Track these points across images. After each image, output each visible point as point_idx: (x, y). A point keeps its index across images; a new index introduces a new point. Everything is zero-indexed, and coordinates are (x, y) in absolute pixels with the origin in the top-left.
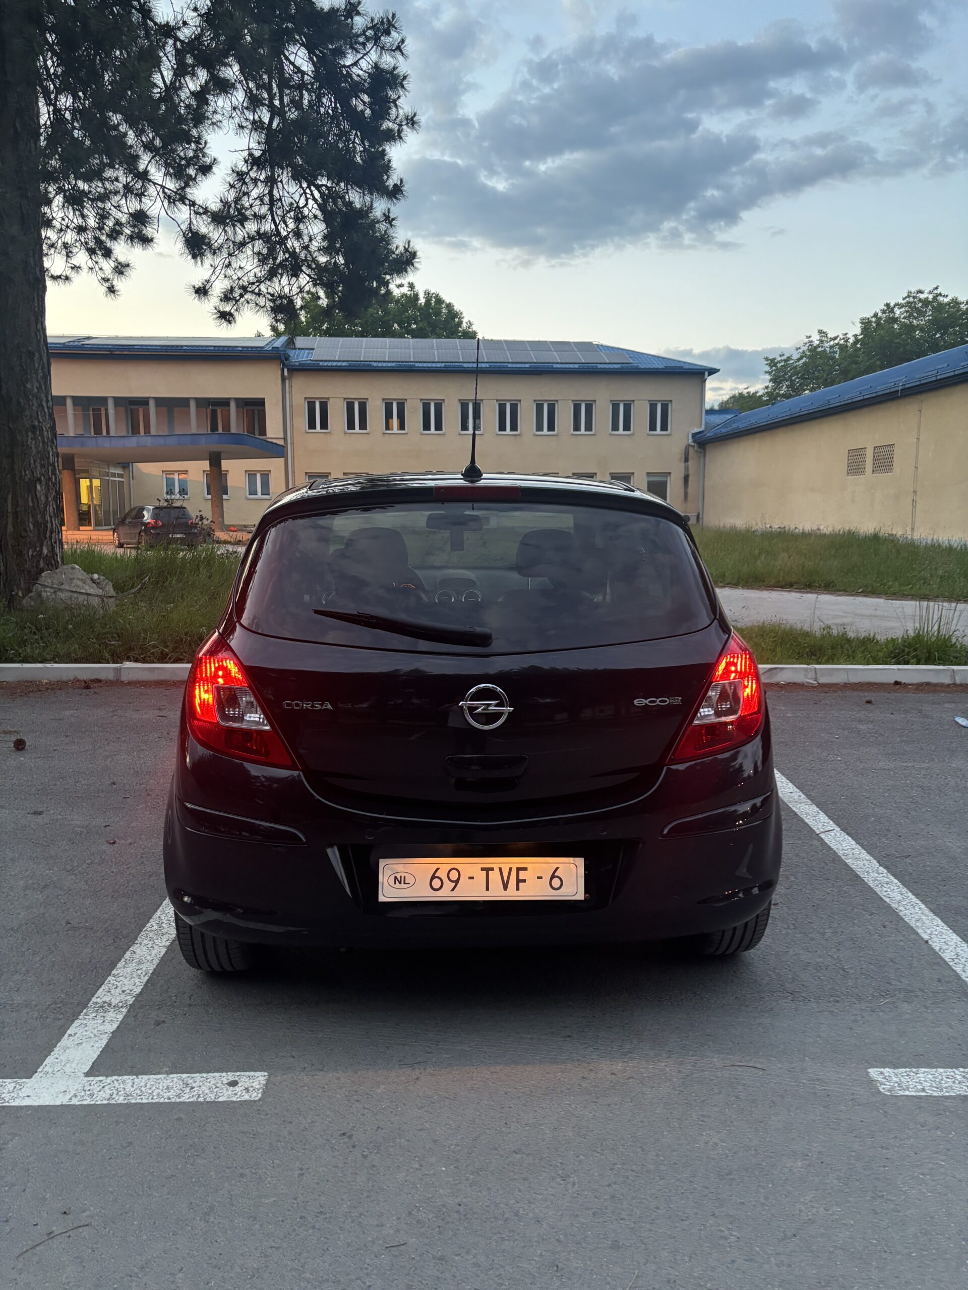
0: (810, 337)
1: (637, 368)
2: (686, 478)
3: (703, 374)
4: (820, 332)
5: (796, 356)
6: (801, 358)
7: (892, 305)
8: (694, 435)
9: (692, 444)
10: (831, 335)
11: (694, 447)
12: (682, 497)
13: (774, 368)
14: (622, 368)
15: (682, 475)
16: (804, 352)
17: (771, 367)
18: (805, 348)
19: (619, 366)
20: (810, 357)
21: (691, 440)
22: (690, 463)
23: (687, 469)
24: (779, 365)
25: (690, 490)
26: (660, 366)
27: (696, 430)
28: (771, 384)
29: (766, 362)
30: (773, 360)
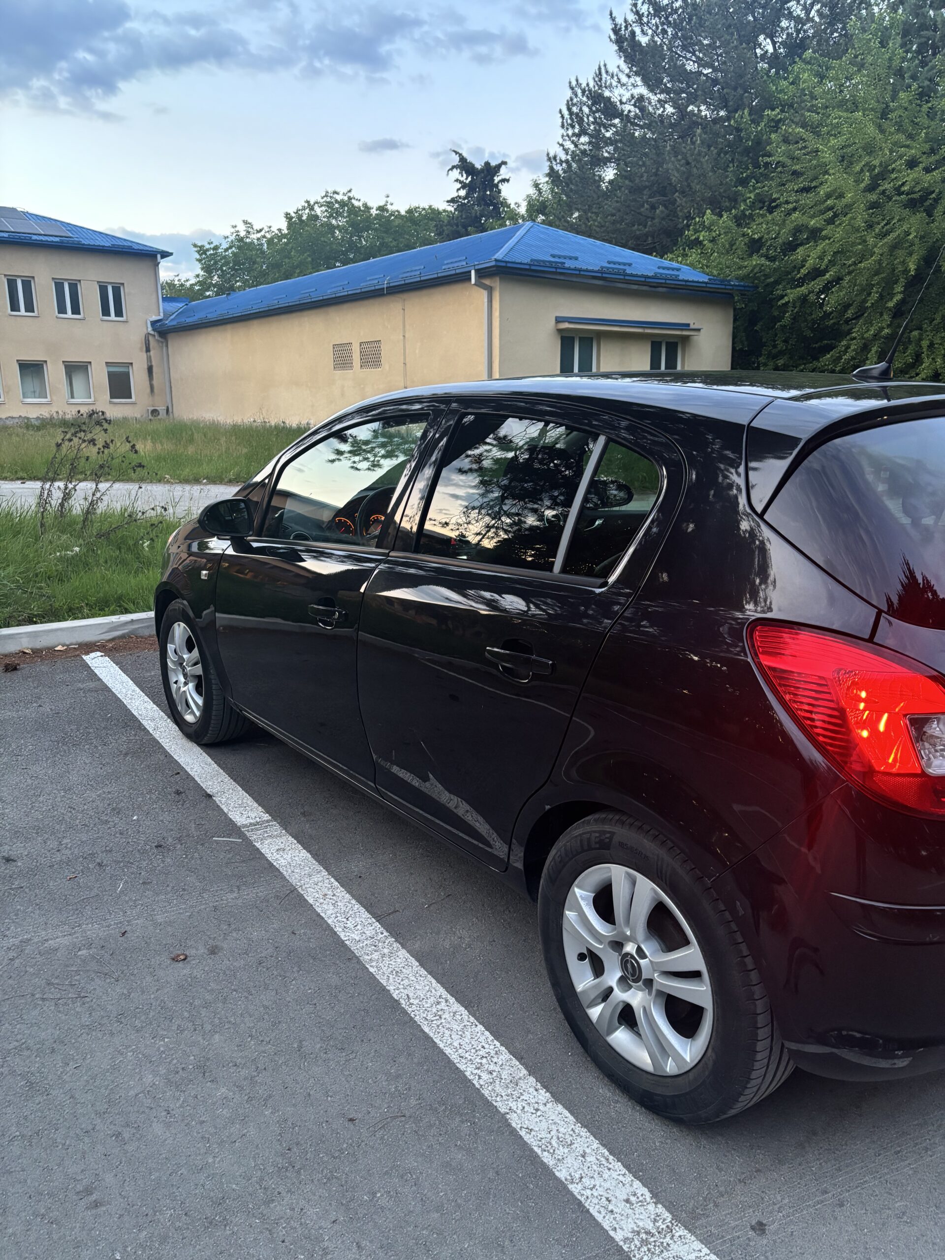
0: (236, 226)
1: (79, 243)
2: (150, 370)
3: (156, 256)
4: (245, 222)
5: (225, 245)
6: (231, 247)
7: (312, 203)
8: (153, 323)
9: (152, 332)
10: (257, 227)
11: (154, 336)
12: (149, 390)
13: (204, 256)
14: (62, 242)
15: (146, 367)
16: (232, 242)
17: (201, 255)
18: (233, 238)
19: (57, 239)
20: (239, 248)
21: (150, 329)
22: (152, 353)
23: (149, 359)
24: (208, 253)
25: (155, 382)
26: (107, 244)
27: (154, 318)
28: (202, 273)
29: (196, 249)
30: (201, 247)
